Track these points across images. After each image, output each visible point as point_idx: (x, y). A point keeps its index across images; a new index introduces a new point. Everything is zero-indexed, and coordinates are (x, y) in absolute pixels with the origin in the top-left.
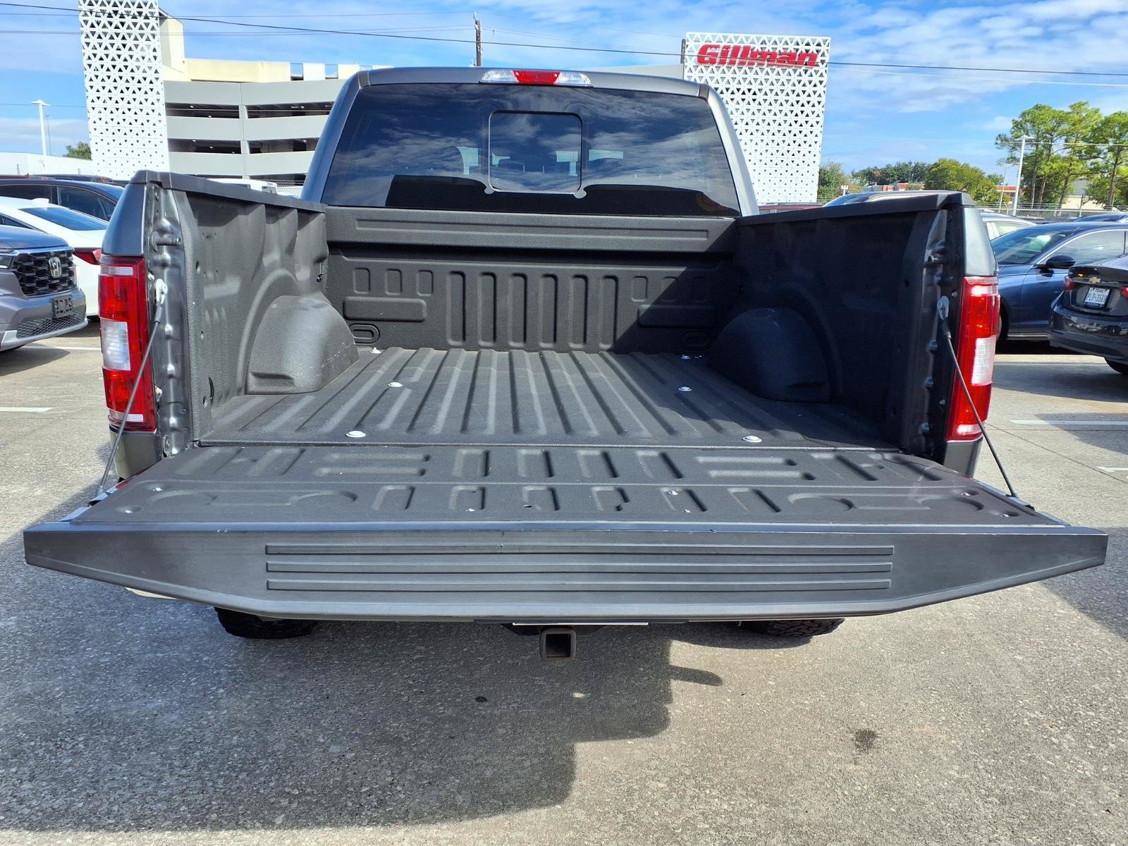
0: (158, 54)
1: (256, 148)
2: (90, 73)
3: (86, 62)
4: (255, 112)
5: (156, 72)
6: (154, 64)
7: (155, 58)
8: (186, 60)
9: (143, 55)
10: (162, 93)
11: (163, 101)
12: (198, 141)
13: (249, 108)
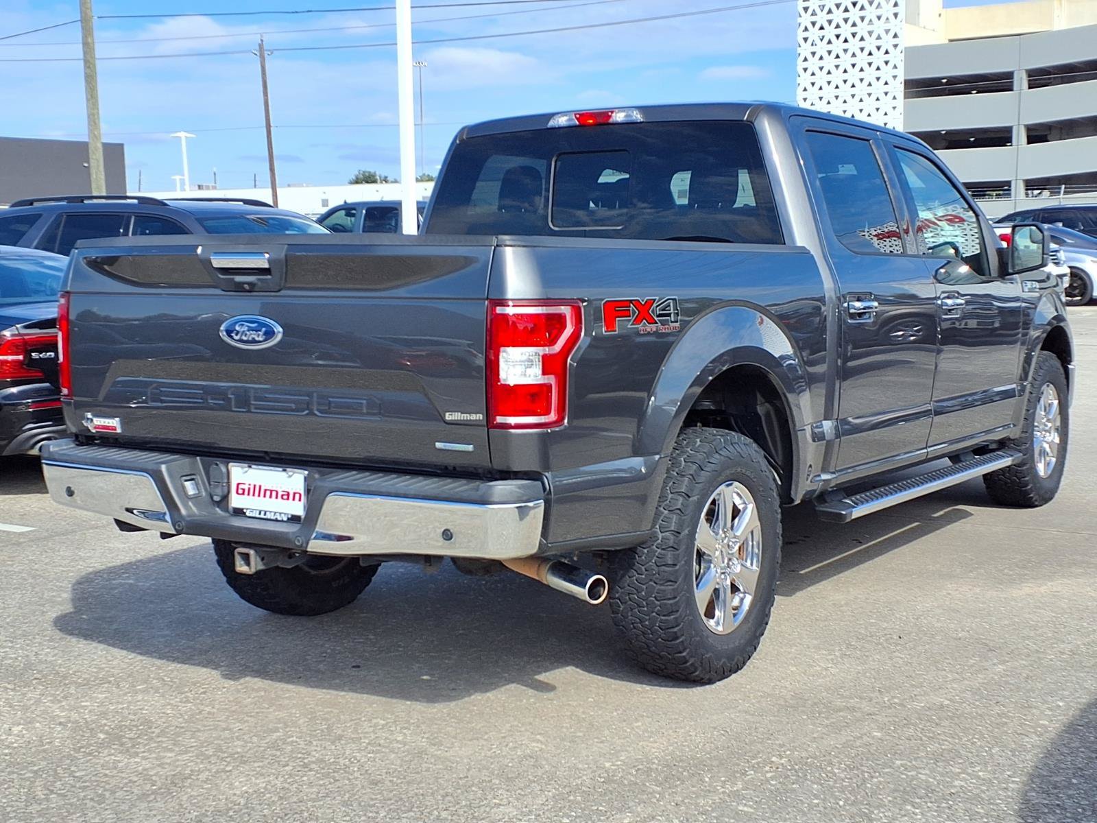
0: (901, 10)
1: (1038, 134)
2: (805, 50)
3: (801, 35)
4: (1040, 78)
5: (895, 36)
6: (894, 26)
7: (896, 15)
8: (943, 12)
9: (879, 14)
10: (901, 66)
11: (901, 78)
12: (949, 133)
13: (1031, 73)
